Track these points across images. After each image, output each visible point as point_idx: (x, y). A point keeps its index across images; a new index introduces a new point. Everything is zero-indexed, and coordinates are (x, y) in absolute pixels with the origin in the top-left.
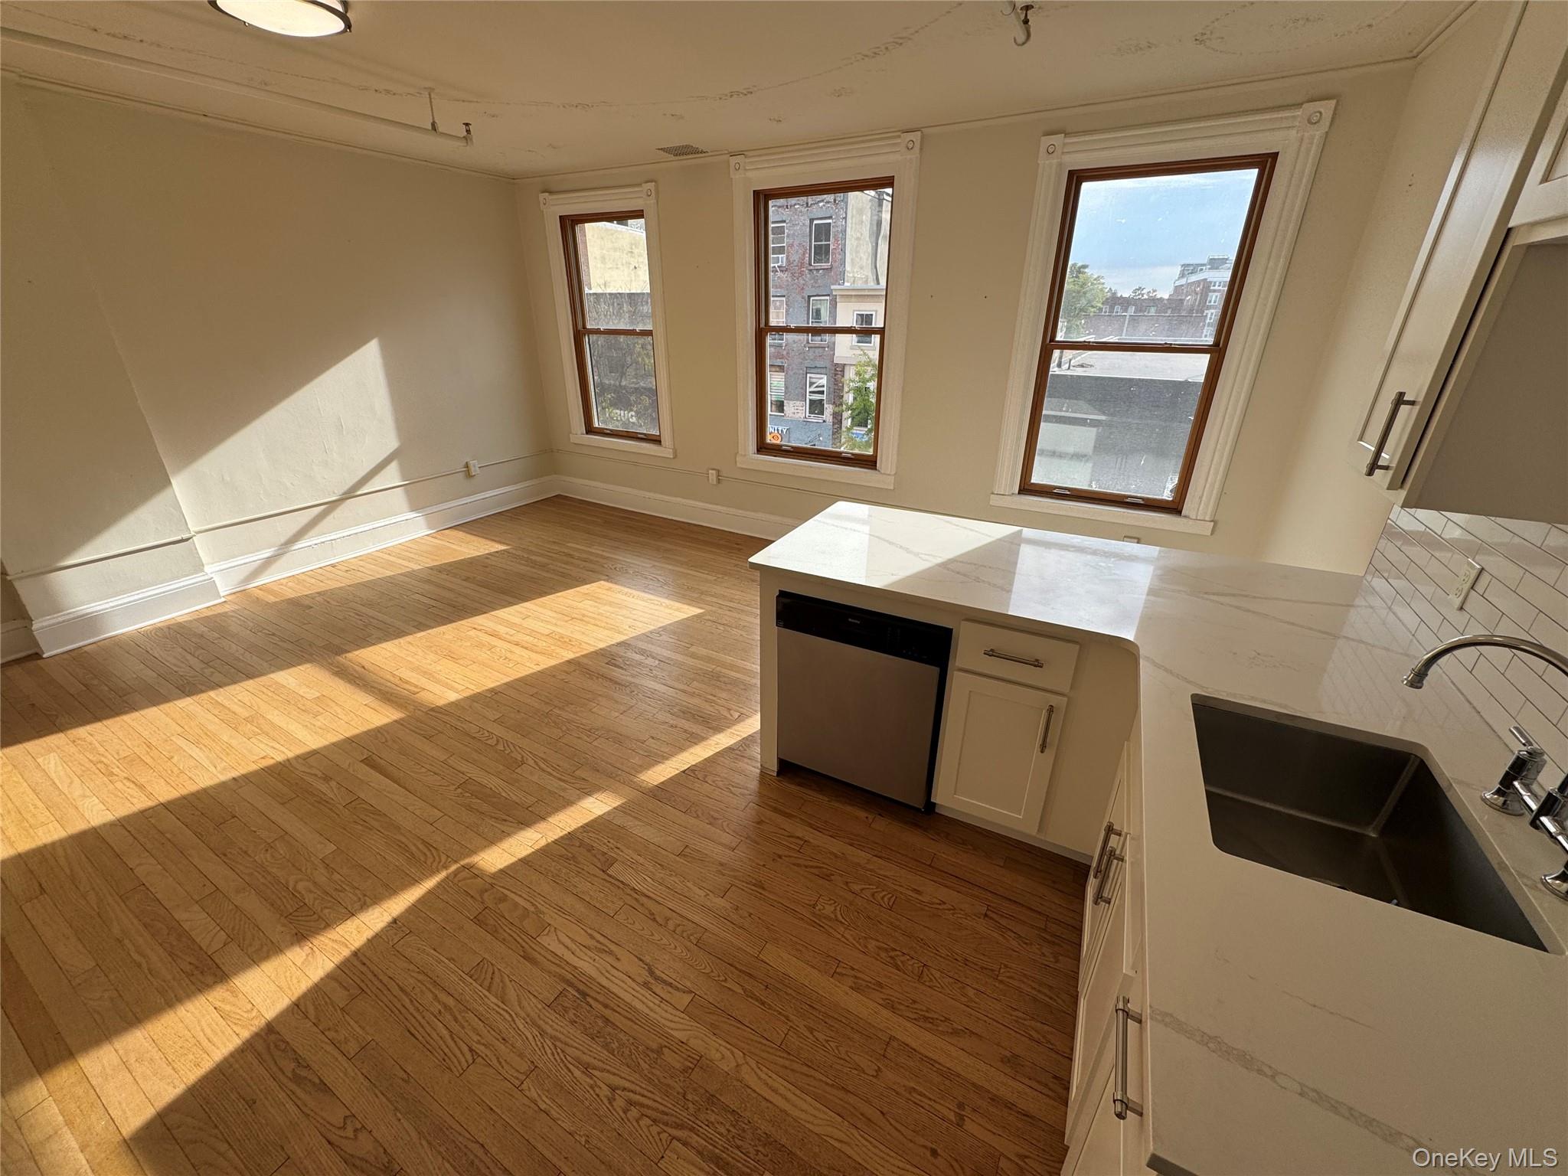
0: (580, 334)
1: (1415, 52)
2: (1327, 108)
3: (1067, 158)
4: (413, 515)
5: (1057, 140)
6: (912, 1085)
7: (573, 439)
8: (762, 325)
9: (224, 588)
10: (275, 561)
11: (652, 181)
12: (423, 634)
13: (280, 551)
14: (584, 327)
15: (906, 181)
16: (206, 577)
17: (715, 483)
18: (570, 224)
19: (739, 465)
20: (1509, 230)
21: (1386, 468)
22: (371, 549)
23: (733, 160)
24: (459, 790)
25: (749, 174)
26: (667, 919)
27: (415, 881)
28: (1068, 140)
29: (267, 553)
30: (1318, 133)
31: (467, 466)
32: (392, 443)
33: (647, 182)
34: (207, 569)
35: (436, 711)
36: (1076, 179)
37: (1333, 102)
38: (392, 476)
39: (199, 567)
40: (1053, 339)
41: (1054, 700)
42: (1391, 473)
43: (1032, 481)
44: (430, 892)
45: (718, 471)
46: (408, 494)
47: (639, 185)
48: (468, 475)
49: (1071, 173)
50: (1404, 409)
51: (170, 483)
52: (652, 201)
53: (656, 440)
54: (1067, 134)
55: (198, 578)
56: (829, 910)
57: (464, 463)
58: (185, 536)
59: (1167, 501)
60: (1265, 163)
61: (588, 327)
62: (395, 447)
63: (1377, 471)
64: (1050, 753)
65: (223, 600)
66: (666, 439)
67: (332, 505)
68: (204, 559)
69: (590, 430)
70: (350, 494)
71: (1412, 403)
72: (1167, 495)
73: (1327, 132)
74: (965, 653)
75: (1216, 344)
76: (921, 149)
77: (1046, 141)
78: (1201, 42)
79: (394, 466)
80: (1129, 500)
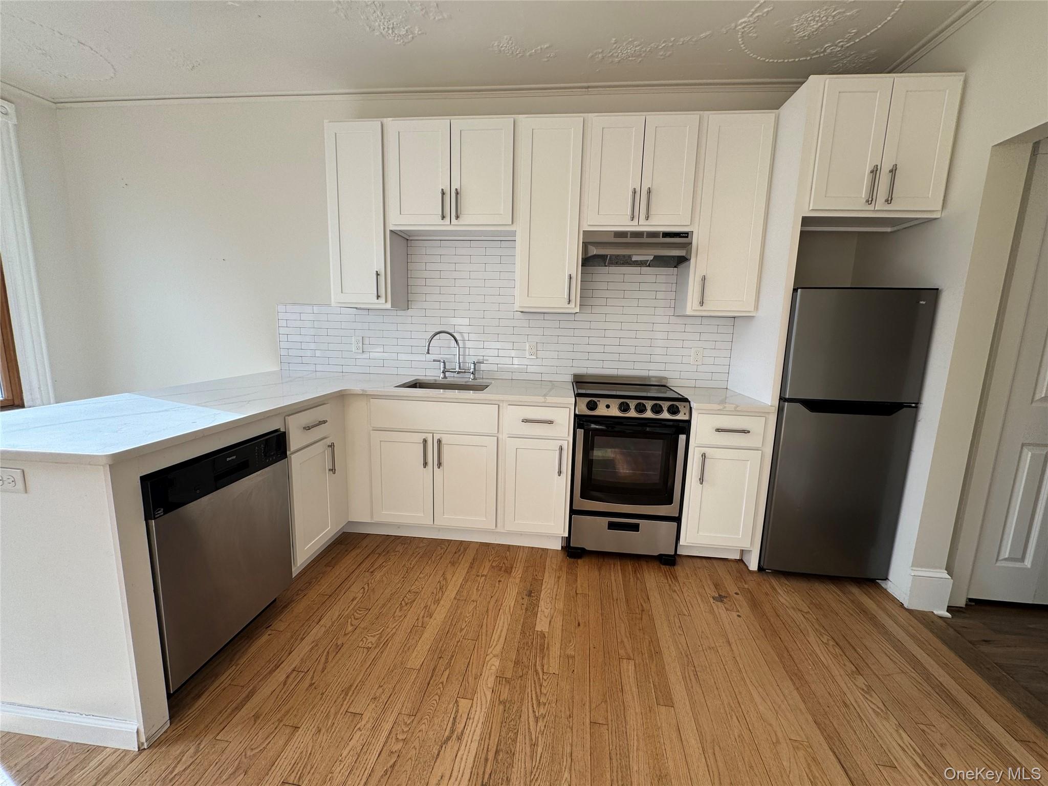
1: (56, 101)
2: (9, 107)
30: (10, 122)
37: (13, 106)
50: (379, 276)
56: (371, 640)
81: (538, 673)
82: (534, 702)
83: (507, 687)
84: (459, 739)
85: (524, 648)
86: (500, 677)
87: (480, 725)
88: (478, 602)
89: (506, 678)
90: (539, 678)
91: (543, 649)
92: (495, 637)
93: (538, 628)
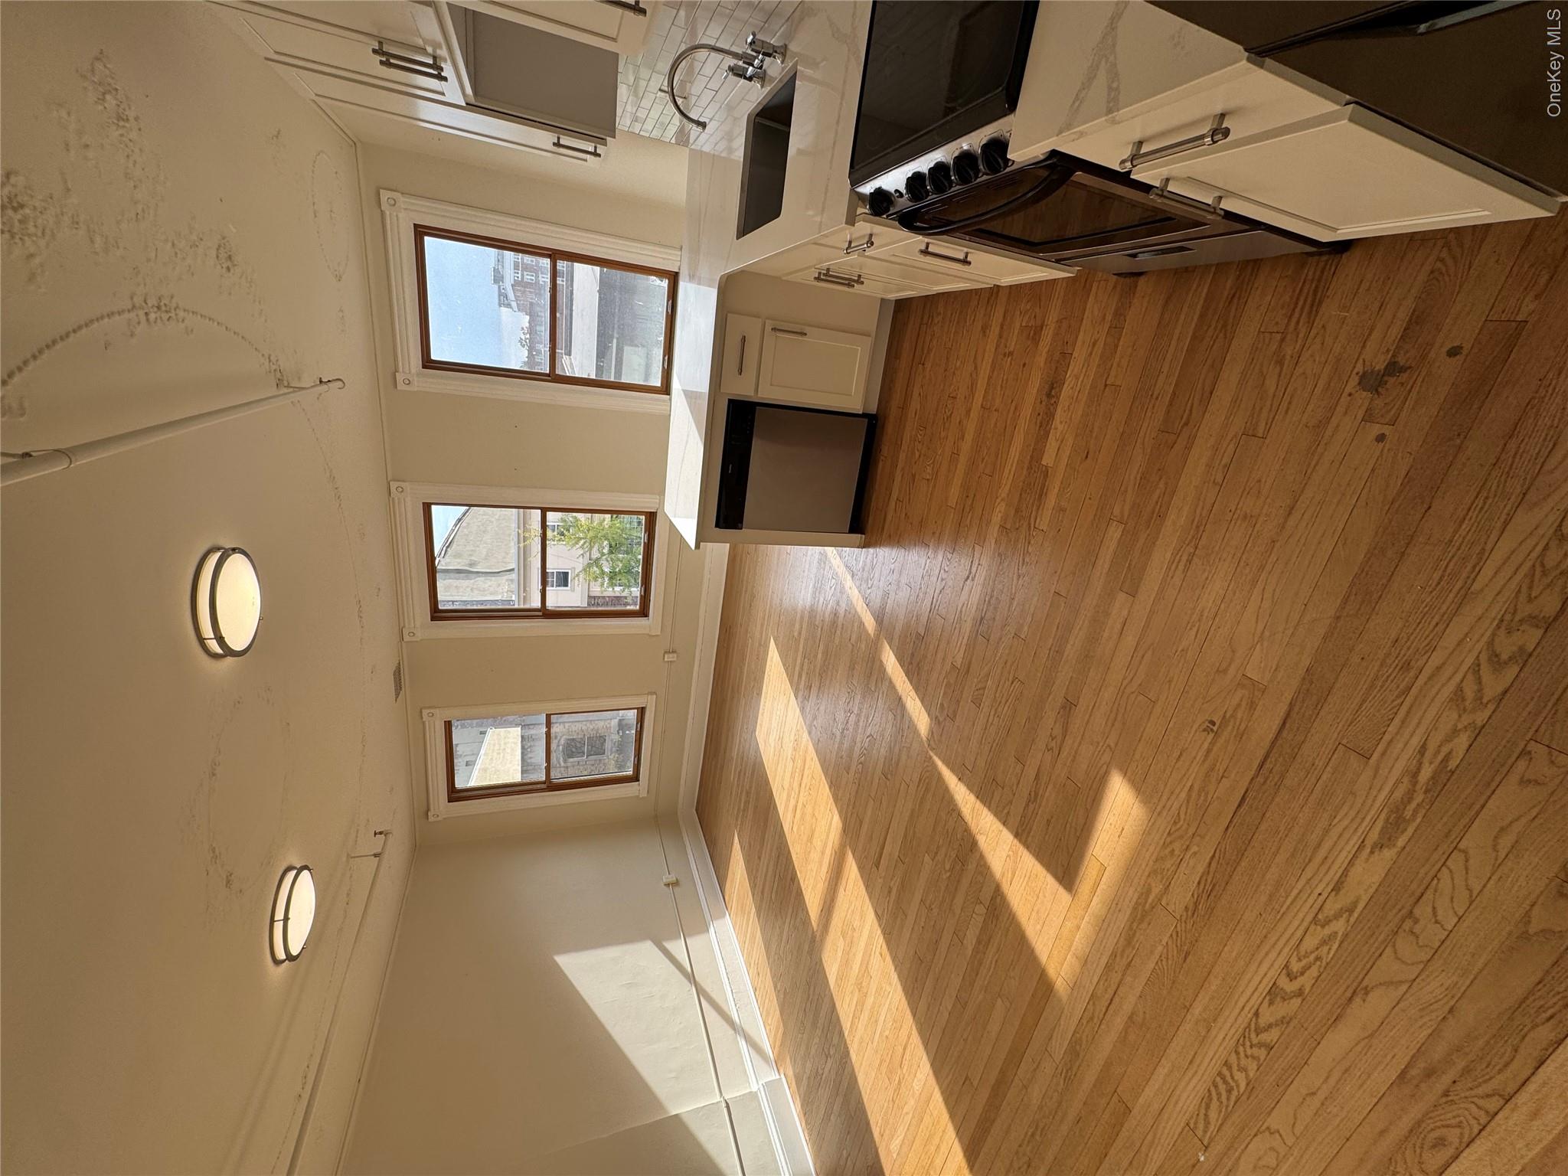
0: (550, 786)
1: (351, 143)
2: (385, 195)
3: (413, 371)
4: (712, 930)
5: (400, 377)
6: (1000, 387)
7: (644, 794)
8: (540, 614)
9: (773, 1076)
10: (749, 1035)
11: (421, 712)
12: (798, 873)
13: (741, 1032)
14: (544, 783)
15: (427, 493)
16: (762, 1089)
17: (675, 655)
18: (455, 795)
19: (659, 633)
20: (467, 104)
21: (596, 147)
22: (740, 960)
23: (407, 638)
24: (889, 776)
25: (418, 624)
26: (942, 580)
27: (940, 778)
28: (401, 370)
29: (742, 1043)
30: (402, 200)
31: (668, 885)
32: (648, 946)
33: (422, 718)
34: (754, 1088)
35: (845, 830)
36: (428, 363)
37: (381, 191)
38: (677, 947)
39: (753, 1096)
40: (548, 375)
41: (768, 328)
42: (598, 146)
43: (659, 385)
44: (943, 761)
45: (665, 652)
46: (691, 935)
47: (424, 723)
48: (676, 884)
49: (424, 367)
50: (562, 142)
51: (676, 1115)
52: (437, 711)
53: (642, 711)
54: (396, 371)
55: (762, 1095)
56: (929, 469)
57: (665, 888)
58: (724, 1105)
59: (669, 283)
60: (421, 232)
61: (544, 779)
62: (652, 944)
63: (598, 152)
64: (807, 330)
65: (782, 1076)
66: (640, 702)
67: (700, 991)
68: (748, 1091)
69: (635, 778)
70: (691, 978)
71: (559, 138)
72: (665, 283)
73: (402, 193)
74: (744, 389)
75: (549, 256)
76: (403, 481)
77: (401, 386)
78: (340, 277)
79: (669, 945)
80: (670, 311)
81: (1031, 529)
85: (1026, 491)
86: (1003, 525)
88: (1000, 411)
90: (1030, 535)
91: (1042, 496)
93: (1044, 462)
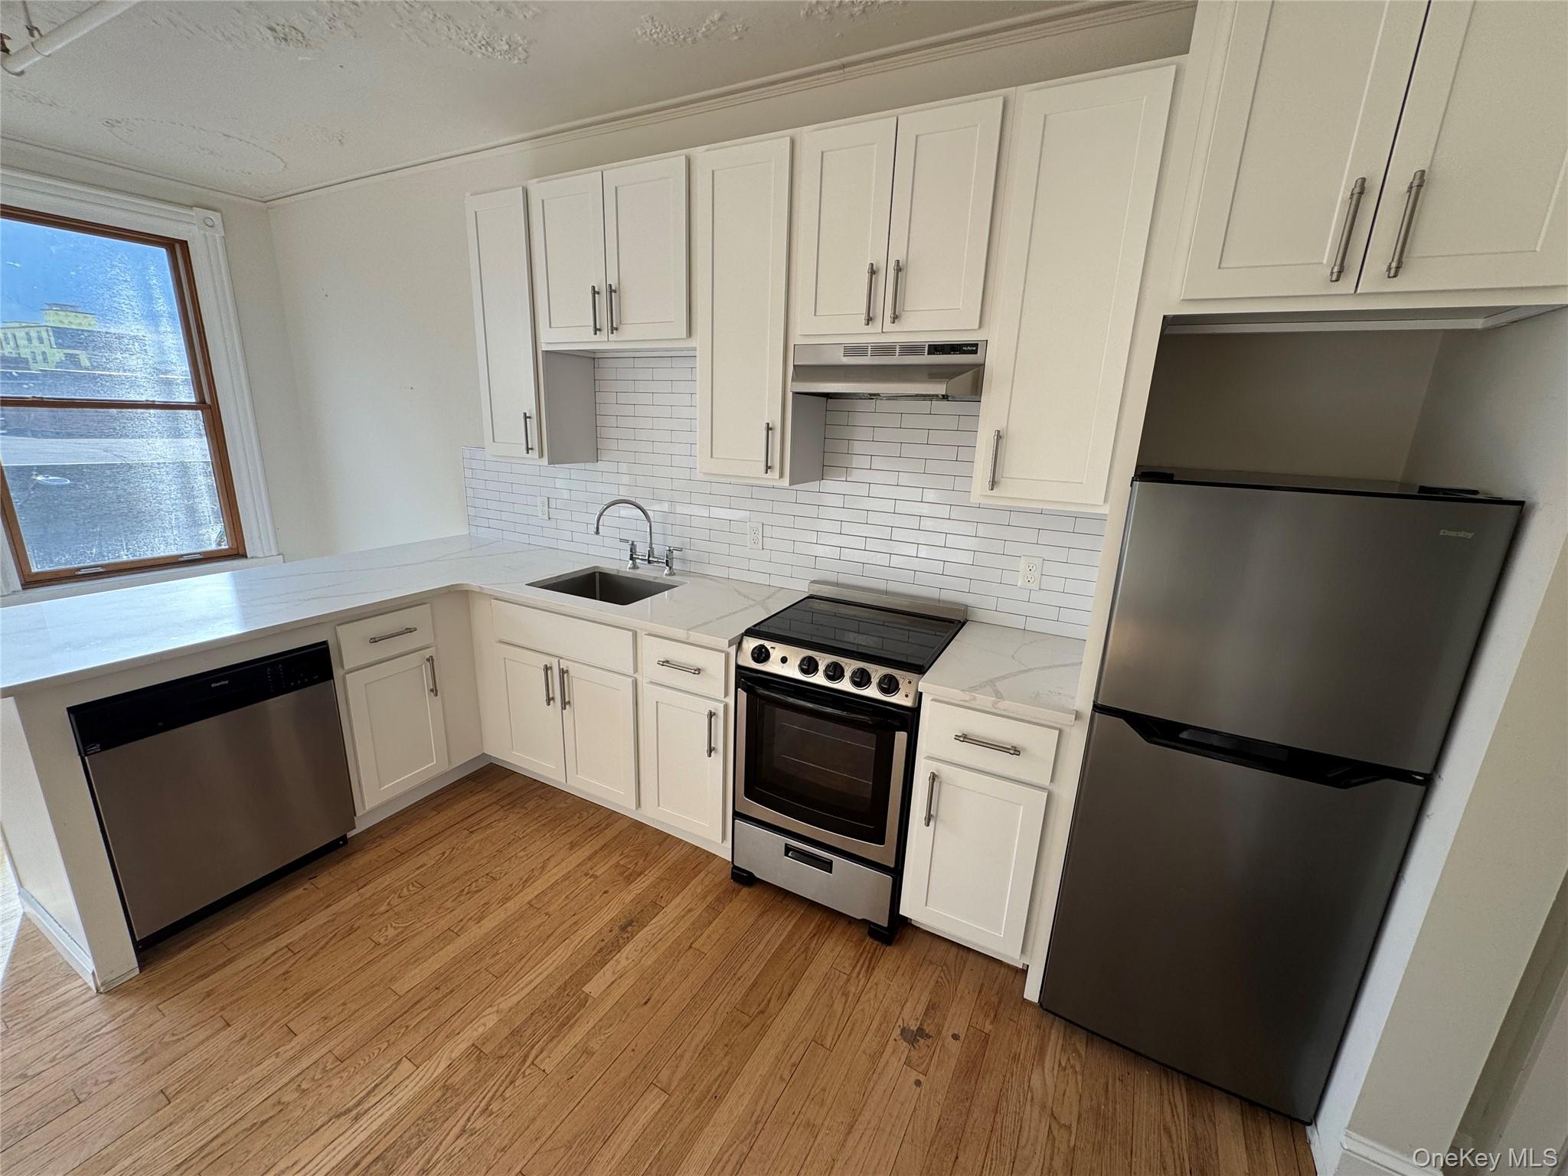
1: (267, 198)
2: (215, 217)
6: (564, 897)
21: (533, 449)
30: (217, 235)
37: (219, 215)
42: (536, 450)
43: (41, 569)
50: (529, 421)
59: (225, 550)
60: (172, 246)
63: (530, 451)
71: (532, 417)
73: (224, 238)
75: (202, 402)
78: (110, 126)
80: (184, 559)
81: (524, 1064)
82: (483, 1104)
83: (472, 1066)
84: (356, 1119)
85: (543, 1013)
86: (476, 1047)
87: (395, 1108)
88: (552, 917)
89: (482, 1051)
90: (520, 1070)
91: (565, 1025)
92: (526, 979)
93: (586, 989)
